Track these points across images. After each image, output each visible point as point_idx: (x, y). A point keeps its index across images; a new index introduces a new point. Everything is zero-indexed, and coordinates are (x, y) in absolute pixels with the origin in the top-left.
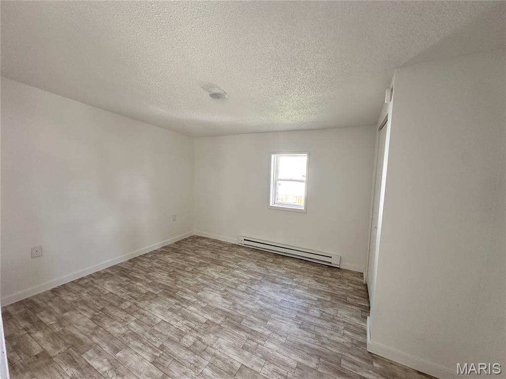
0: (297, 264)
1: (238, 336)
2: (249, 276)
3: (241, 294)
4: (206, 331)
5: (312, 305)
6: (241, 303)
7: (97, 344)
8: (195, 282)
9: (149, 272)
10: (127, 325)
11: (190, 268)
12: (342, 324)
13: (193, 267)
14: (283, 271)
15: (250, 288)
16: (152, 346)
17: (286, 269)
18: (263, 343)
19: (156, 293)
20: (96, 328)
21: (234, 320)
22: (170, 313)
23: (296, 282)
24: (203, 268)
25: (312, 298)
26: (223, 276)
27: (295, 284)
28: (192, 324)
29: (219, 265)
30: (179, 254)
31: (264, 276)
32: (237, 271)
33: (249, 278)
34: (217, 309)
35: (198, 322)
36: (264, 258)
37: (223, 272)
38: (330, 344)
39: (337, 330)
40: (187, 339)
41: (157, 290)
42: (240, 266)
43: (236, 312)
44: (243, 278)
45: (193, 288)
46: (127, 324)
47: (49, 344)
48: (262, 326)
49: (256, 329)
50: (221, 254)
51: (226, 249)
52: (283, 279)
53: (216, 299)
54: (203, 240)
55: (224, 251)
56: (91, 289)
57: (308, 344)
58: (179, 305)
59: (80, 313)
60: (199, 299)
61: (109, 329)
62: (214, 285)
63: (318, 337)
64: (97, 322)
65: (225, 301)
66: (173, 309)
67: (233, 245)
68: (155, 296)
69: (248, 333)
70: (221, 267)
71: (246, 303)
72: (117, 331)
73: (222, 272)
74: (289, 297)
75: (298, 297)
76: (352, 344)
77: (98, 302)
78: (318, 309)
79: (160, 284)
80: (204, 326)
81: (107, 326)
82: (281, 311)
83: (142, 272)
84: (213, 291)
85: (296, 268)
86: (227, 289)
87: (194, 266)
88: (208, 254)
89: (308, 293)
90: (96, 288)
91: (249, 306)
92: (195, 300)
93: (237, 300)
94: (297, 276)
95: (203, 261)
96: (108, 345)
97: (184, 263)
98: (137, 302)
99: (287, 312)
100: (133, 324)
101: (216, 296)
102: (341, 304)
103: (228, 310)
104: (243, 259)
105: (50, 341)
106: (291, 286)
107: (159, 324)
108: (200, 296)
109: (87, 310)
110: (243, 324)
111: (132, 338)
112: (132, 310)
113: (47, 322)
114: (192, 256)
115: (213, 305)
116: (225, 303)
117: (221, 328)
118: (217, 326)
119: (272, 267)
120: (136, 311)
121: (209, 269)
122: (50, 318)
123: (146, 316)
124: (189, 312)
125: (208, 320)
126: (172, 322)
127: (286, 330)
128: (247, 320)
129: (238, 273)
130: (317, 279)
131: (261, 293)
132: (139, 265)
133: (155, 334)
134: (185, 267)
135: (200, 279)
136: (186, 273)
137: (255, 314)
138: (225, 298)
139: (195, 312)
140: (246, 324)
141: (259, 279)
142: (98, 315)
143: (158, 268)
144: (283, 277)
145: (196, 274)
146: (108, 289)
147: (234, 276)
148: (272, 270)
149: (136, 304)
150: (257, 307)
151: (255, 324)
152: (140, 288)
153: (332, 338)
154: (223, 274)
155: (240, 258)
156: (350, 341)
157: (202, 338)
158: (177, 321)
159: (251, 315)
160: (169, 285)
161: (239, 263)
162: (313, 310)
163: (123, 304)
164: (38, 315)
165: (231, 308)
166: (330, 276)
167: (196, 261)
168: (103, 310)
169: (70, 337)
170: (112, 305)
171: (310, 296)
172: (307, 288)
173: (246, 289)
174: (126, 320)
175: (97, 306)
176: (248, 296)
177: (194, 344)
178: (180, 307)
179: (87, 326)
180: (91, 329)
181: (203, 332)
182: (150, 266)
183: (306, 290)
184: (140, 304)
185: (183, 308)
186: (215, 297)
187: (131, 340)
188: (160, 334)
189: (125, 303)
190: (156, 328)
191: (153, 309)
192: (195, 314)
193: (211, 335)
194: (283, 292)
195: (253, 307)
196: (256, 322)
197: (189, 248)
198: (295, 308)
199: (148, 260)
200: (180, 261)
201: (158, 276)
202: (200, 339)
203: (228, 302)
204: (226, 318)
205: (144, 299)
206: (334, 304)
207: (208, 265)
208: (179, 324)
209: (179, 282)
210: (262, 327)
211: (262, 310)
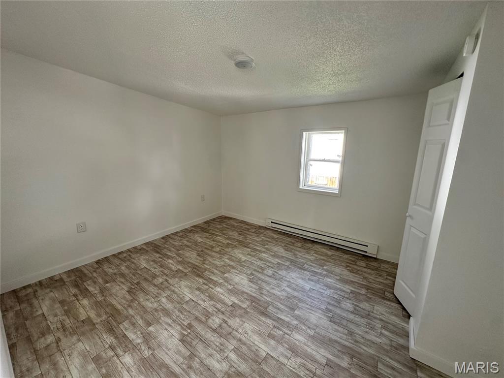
0: (328, 251)
1: (264, 322)
2: (276, 260)
3: (267, 279)
4: (232, 314)
5: (344, 297)
6: (268, 289)
7: (133, 316)
8: (222, 263)
9: (179, 251)
10: (159, 301)
11: (218, 249)
12: (378, 321)
13: (220, 247)
14: (313, 257)
15: (276, 273)
16: (180, 323)
17: (315, 255)
18: (289, 332)
19: (185, 271)
20: (132, 301)
21: (260, 306)
22: (197, 292)
23: (326, 270)
24: (230, 249)
25: (344, 289)
26: (250, 258)
27: (325, 273)
28: (219, 306)
29: (245, 247)
30: (207, 234)
31: (292, 261)
32: (264, 255)
33: (276, 263)
34: (243, 292)
35: (224, 304)
36: (292, 242)
37: (250, 255)
38: (364, 343)
39: (372, 328)
40: (213, 320)
41: (186, 268)
42: (267, 249)
43: (262, 297)
44: (269, 262)
45: (221, 269)
46: (159, 299)
47: (93, 311)
48: (288, 314)
49: (283, 317)
50: (248, 236)
51: (253, 230)
52: (312, 266)
53: (242, 281)
54: (231, 221)
55: (251, 233)
56: (128, 263)
57: (339, 340)
58: (206, 285)
59: (119, 285)
60: (225, 281)
61: (143, 303)
62: (241, 268)
63: (351, 333)
64: (133, 295)
65: (251, 285)
66: (201, 289)
67: (260, 227)
68: (184, 274)
69: (273, 320)
70: (248, 249)
71: (273, 289)
72: (150, 305)
73: (248, 254)
74: (318, 286)
75: (328, 287)
76: (391, 346)
77: (135, 276)
78: (350, 302)
79: (189, 263)
80: (231, 308)
81: (141, 300)
82: (310, 300)
83: (173, 249)
84: (240, 273)
85: (327, 255)
86: (254, 272)
87: (222, 246)
88: (235, 235)
89: (340, 283)
90: (133, 263)
91: (275, 292)
92: (221, 281)
93: (264, 285)
94: (327, 263)
95: (230, 242)
96: (142, 318)
97: (212, 243)
98: (168, 279)
99: (316, 302)
100: (164, 300)
101: (243, 279)
102: (378, 299)
103: (254, 295)
104: (270, 242)
105: (93, 309)
106: (321, 274)
107: (187, 302)
108: (226, 277)
109: (125, 283)
110: (269, 310)
111: (163, 314)
112: (163, 287)
113: (92, 291)
114: (220, 236)
115: (240, 287)
116: (251, 287)
117: (247, 312)
118: (243, 311)
119: (300, 252)
120: (167, 287)
121: (236, 251)
122: (95, 288)
123: (176, 293)
124: (216, 293)
125: (234, 303)
126: (200, 302)
127: (315, 322)
128: (273, 306)
129: (264, 256)
130: (350, 269)
131: (288, 280)
132: (170, 243)
133: (183, 311)
134: (212, 247)
135: (227, 260)
136: (214, 254)
137: (281, 302)
138: (251, 282)
139: (222, 294)
140: (272, 311)
141: (287, 264)
142: (134, 289)
143: (188, 246)
144: (312, 264)
145: (223, 254)
146: (144, 264)
147: (260, 259)
148: (301, 256)
149: (167, 281)
150: (284, 294)
151: (282, 311)
152: (171, 266)
153: (368, 337)
154: (249, 256)
155: (267, 241)
156: (388, 342)
157: (228, 321)
158: (204, 301)
159: (278, 302)
160: (197, 264)
161: (266, 246)
162: (345, 303)
163: (156, 280)
164: (85, 284)
165: (257, 293)
166: (365, 266)
167: (224, 242)
168: (138, 283)
169: (110, 307)
170: (146, 279)
171: (342, 287)
172: (338, 278)
173: (273, 274)
174: (157, 295)
175: (133, 279)
176: (275, 282)
177: (220, 326)
178: (207, 287)
179: (124, 298)
180: (127, 301)
181: (229, 315)
182: (180, 244)
183: (337, 279)
184: (171, 281)
185: (211, 289)
186: (241, 280)
187: (161, 315)
188: (188, 313)
189: (158, 278)
190: (184, 306)
191: (183, 287)
192: (221, 296)
193: (237, 318)
194: (312, 281)
195: (280, 294)
196: (283, 310)
197: (218, 228)
198: (325, 299)
199: (179, 238)
200: (209, 240)
201: (188, 254)
202: (226, 322)
203: (254, 286)
204: (252, 303)
205: (174, 276)
206: (370, 298)
207: (235, 246)
208: (206, 304)
209: (207, 262)
210: (289, 316)
211: (289, 298)
